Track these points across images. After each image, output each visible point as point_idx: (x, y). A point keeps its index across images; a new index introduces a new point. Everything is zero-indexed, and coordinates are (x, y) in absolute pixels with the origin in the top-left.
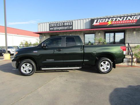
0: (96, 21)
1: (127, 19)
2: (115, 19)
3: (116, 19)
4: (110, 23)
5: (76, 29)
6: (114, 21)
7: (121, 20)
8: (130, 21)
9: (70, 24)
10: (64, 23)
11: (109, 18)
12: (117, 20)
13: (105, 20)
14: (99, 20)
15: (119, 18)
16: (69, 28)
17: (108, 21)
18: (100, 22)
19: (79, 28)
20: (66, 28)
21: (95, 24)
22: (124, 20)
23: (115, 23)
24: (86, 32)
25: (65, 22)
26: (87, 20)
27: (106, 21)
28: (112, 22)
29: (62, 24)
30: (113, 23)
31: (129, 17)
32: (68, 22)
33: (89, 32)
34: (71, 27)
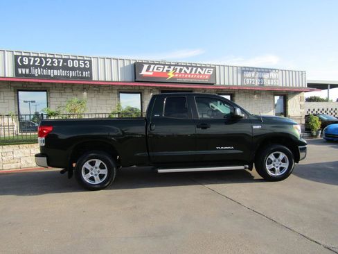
0: (146, 66)
1: (197, 73)
2: (179, 68)
3: (181, 70)
4: (171, 75)
5: (102, 79)
6: (178, 71)
7: (188, 72)
8: (201, 76)
9: (85, 64)
10: (65, 60)
11: (170, 66)
12: (183, 72)
13: (164, 68)
14: (152, 66)
15: (185, 69)
16: (82, 74)
17: (168, 71)
18: (155, 70)
19: (108, 79)
20: (72, 74)
21: (144, 72)
22: (193, 72)
23: (180, 76)
24: (124, 88)
25: (69, 59)
26: (127, 63)
27: (165, 71)
28: (174, 73)
29: (59, 62)
30: (176, 75)
31: (199, 69)
32: (79, 60)
33: (131, 88)
34: (86, 74)
